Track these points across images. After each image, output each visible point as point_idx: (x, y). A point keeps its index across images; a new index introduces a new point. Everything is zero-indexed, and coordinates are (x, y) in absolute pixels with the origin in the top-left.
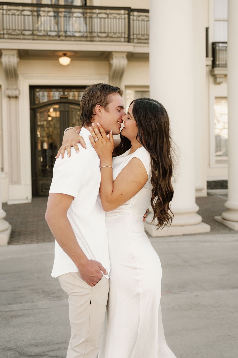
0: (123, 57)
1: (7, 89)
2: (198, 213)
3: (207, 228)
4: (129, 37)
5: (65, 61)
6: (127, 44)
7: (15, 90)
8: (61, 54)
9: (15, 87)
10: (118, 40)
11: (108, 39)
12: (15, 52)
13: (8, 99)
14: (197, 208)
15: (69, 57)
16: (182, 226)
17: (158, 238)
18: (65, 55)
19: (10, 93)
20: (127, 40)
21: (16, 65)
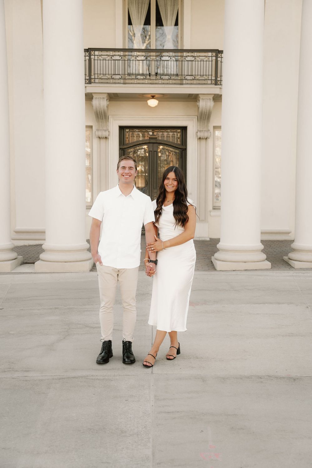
0: (210, 99)
1: (98, 130)
2: (263, 251)
3: (268, 264)
4: (216, 80)
5: (153, 103)
6: (213, 86)
7: (105, 131)
8: (150, 96)
9: (105, 128)
10: (205, 82)
11: (195, 82)
12: (105, 96)
13: (98, 139)
14: (262, 247)
15: (157, 99)
16: (245, 262)
17: (222, 272)
18: (153, 97)
19: (100, 134)
20: (213, 82)
21: (106, 108)
